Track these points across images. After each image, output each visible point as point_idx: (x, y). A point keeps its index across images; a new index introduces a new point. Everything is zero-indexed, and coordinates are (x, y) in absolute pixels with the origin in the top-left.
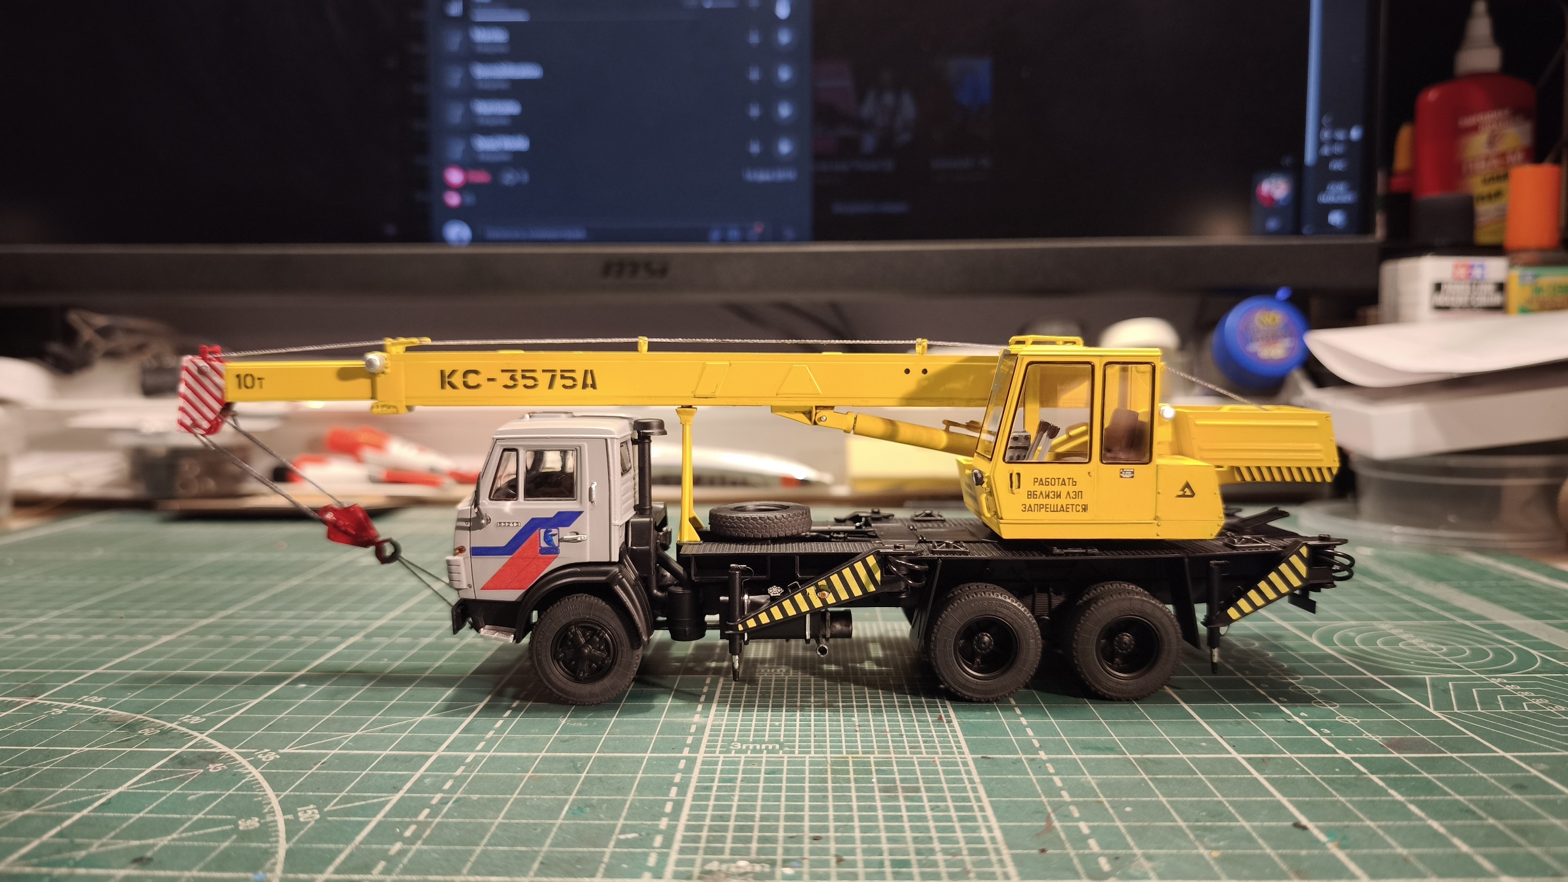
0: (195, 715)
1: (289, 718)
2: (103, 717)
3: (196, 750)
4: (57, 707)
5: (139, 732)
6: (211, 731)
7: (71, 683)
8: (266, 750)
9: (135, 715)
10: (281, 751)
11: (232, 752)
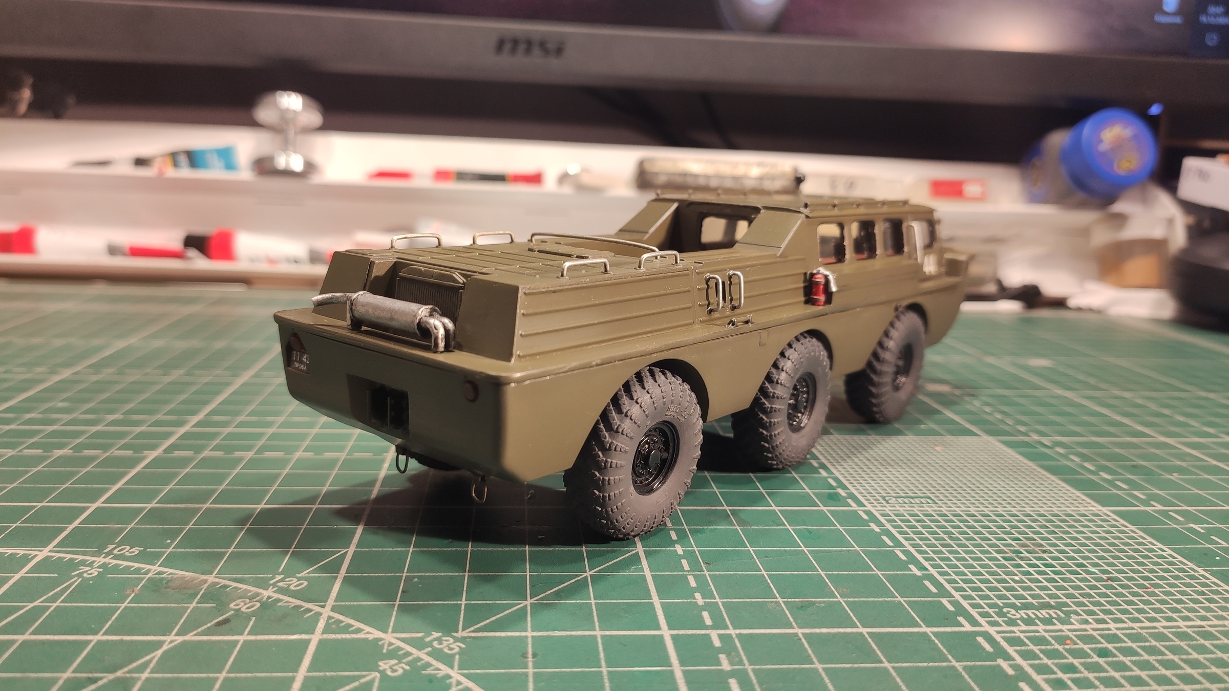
0: (288, 573)
1: (419, 577)
2: (162, 579)
3: (339, 636)
4: (83, 563)
5: (232, 606)
6: (331, 602)
7: (76, 523)
8: (436, 635)
9: (205, 577)
10: (455, 634)
11: (390, 638)
